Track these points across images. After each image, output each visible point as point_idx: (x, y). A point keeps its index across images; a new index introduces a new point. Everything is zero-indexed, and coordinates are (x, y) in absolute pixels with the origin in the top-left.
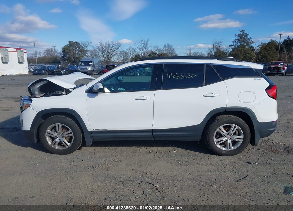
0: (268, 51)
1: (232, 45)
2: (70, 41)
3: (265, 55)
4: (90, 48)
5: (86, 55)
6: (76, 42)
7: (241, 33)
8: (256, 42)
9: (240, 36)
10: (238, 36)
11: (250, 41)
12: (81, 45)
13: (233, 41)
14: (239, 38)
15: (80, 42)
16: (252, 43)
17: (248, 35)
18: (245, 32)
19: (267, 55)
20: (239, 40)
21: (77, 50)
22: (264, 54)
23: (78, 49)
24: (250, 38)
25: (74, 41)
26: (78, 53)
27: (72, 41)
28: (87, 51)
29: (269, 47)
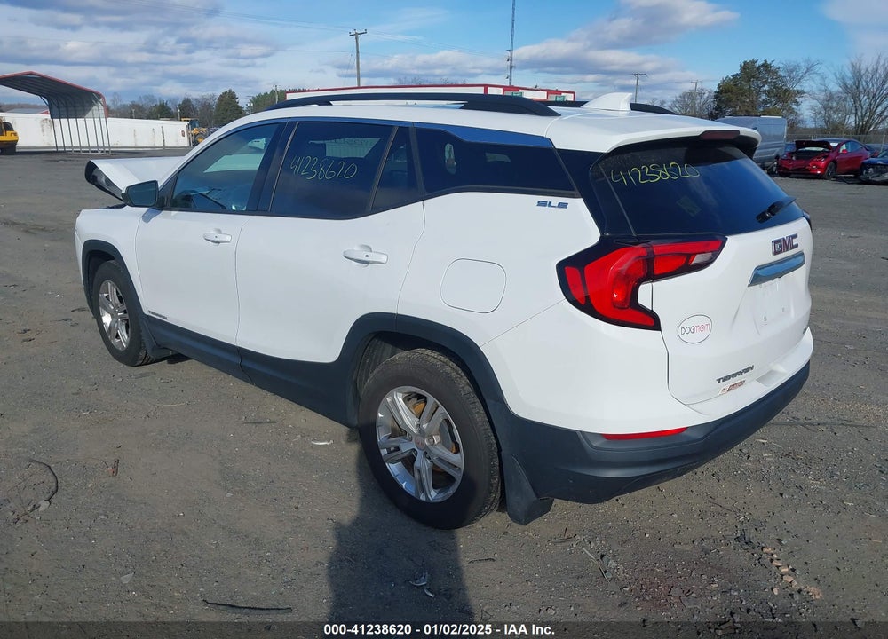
2: (745, 63)
4: (812, 83)
5: (794, 107)
6: (766, 66)
12: (782, 73)
15: (781, 65)
21: (764, 92)
23: (766, 87)
25: (760, 63)
26: (765, 102)
27: (754, 62)
28: (800, 93)
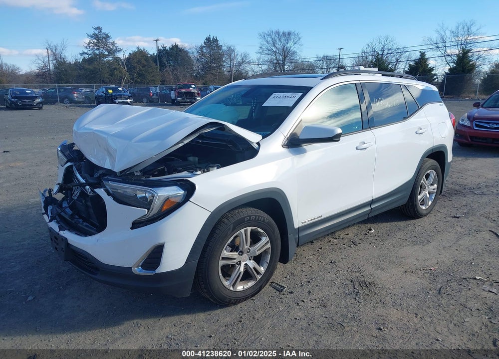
0: (144, 66)
1: (84, 53)
3: (141, 72)
7: (97, 32)
8: (124, 50)
9: (95, 36)
10: (92, 37)
11: (114, 48)
13: (86, 45)
14: (95, 41)
16: (118, 51)
17: (109, 37)
18: (103, 31)
19: (144, 73)
20: (95, 45)
22: (140, 70)
24: (113, 43)
29: (145, 60)
